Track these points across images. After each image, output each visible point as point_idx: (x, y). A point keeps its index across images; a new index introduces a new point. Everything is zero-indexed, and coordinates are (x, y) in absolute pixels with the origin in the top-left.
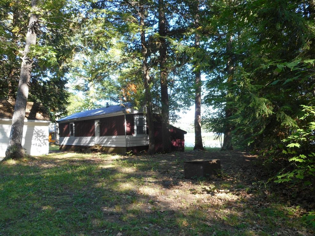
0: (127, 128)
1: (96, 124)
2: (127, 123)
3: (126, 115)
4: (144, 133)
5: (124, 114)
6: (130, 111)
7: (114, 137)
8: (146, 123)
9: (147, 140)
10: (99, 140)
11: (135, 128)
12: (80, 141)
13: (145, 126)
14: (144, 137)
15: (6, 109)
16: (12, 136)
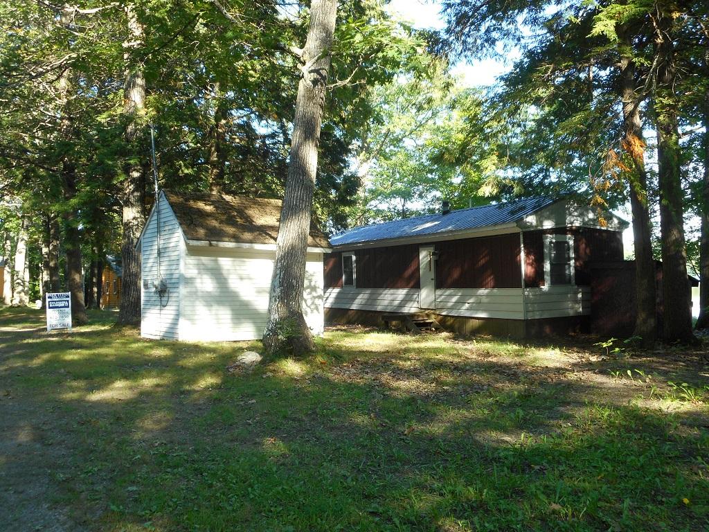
0: (526, 269)
1: (424, 256)
2: (527, 255)
3: (525, 233)
4: (569, 282)
5: (518, 230)
6: (534, 223)
7: (483, 291)
8: (572, 255)
9: (576, 301)
10: (432, 297)
11: (547, 267)
12: (373, 300)
13: (572, 262)
14: (568, 294)
15: (224, 218)
16: (278, 290)
